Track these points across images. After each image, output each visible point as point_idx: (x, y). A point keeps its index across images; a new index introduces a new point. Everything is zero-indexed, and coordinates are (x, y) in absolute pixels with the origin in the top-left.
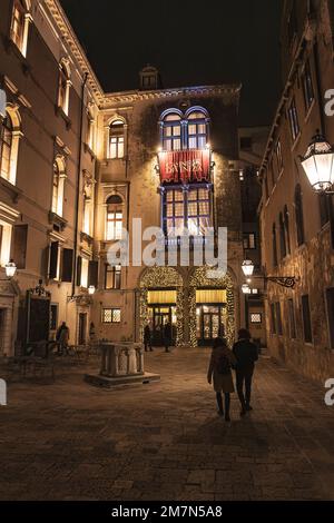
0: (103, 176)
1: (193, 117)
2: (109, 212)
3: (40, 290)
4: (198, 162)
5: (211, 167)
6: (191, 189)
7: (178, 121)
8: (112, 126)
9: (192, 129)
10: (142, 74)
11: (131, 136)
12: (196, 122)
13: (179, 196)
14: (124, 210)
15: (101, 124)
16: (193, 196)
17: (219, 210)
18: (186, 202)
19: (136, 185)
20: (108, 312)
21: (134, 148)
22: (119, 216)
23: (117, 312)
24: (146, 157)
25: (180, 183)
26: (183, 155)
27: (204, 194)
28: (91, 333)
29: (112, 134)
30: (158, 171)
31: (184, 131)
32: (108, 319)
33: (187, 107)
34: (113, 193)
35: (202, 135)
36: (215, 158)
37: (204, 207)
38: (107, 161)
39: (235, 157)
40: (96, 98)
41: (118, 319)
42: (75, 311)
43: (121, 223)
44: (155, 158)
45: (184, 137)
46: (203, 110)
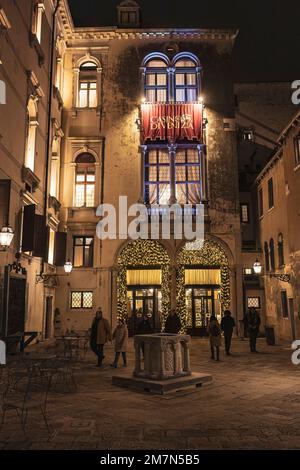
0: (71, 128)
1: (180, 64)
2: (78, 173)
3: (16, 266)
4: (189, 117)
5: (204, 125)
6: (178, 150)
7: (164, 69)
8: (81, 68)
9: (180, 80)
10: (120, 8)
11: (106, 81)
12: (185, 71)
13: (164, 158)
14: (98, 171)
15: (69, 64)
16: (180, 157)
17: (212, 176)
18: (173, 165)
19: (113, 141)
20: (76, 296)
21: (110, 97)
22: (91, 178)
23: (88, 296)
24: (124, 110)
25: (166, 142)
26: (171, 109)
27: (193, 156)
28: (56, 322)
29: (82, 78)
30: (140, 127)
31: (171, 80)
32: (76, 304)
33: (175, 53)
34: (85, 150)
35: (192, 87)
36: (207, 115)
37: (195, 172)
38: (77, 110)
39: (230, 116)
40: (65, 31)
41: (88, 303)
42: (42, 294)
43: (93, 186)
44: (136, 111)
45: (171, 87)
46: (194, 57)
